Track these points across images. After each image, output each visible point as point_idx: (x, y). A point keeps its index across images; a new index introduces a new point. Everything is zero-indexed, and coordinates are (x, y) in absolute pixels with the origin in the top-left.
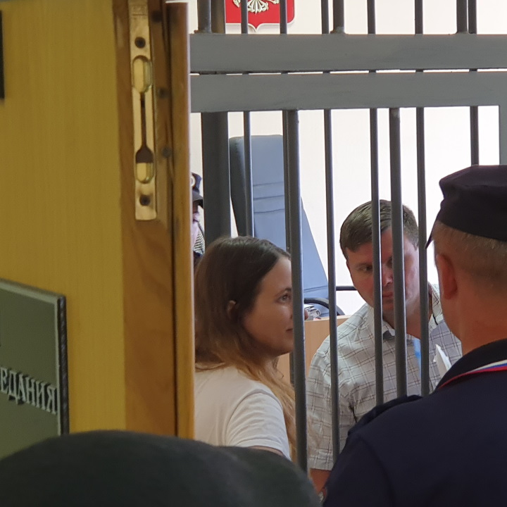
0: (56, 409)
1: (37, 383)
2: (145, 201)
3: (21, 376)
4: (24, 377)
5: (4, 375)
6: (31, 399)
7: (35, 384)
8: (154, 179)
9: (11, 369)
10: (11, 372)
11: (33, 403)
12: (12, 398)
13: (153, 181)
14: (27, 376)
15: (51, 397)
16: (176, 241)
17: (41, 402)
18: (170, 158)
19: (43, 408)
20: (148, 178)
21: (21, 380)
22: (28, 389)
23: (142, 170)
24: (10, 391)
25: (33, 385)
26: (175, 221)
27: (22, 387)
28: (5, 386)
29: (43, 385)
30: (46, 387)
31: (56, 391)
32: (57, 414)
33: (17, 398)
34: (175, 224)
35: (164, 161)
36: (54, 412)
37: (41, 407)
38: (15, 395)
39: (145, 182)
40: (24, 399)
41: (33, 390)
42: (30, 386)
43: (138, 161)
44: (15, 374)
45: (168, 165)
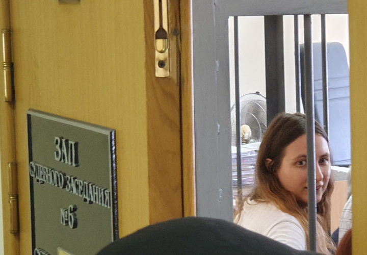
0: (110, 206)
1: (99, 188)
2: (162, 64)
3: (90, 185)
4: (92, 185)
5: (81, 185)
6: (96, 200)
7: (98, 189)
8: (167, 50)
9: (85, 181)
10: (85, 182)
11: (97, 202)
12: (85, 200)
13: (167, 51)
14: (94, 185)
15: (107, 198)
16: (182, 91)
17: (101, 202)
18: (179, 36)
19: (103, 205)
20: (164, 49)
21: (90, 187)
22: (94, 193)
23: (160, 44)
24: (84, 196)
25: (97, 190)
26: (182, 78)
27: (91, 193)
28: (82, 192)
29: (102, 190)
30: (104, 191)
31: (110, 193)
32: (110, 209)
33: (88, 199)
34: (182, 80)
35: (175, 38)
36: (109, 207)
37: (101, 204)
38: (87, 198)
39: (162, 52)
40: (92, 200)
41: (97, 194)
42: (95, 191)
43: (157, 38)
44: (87, 183)
45: (177, 41)
